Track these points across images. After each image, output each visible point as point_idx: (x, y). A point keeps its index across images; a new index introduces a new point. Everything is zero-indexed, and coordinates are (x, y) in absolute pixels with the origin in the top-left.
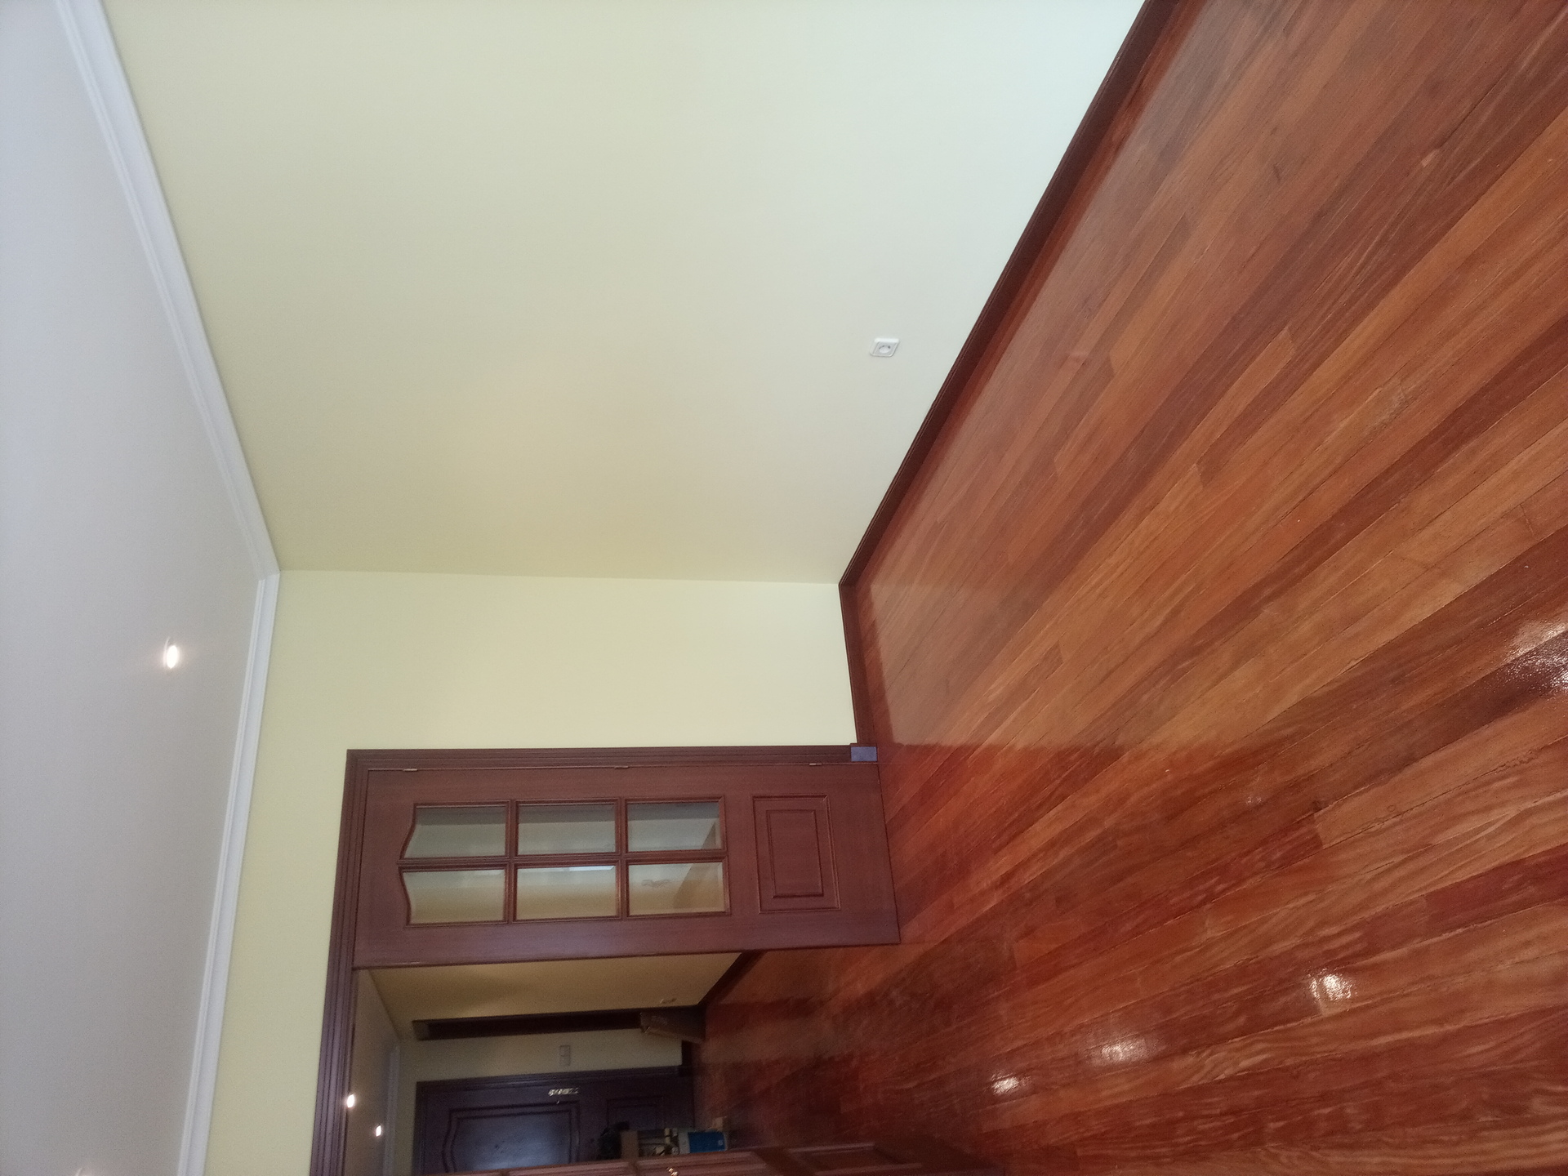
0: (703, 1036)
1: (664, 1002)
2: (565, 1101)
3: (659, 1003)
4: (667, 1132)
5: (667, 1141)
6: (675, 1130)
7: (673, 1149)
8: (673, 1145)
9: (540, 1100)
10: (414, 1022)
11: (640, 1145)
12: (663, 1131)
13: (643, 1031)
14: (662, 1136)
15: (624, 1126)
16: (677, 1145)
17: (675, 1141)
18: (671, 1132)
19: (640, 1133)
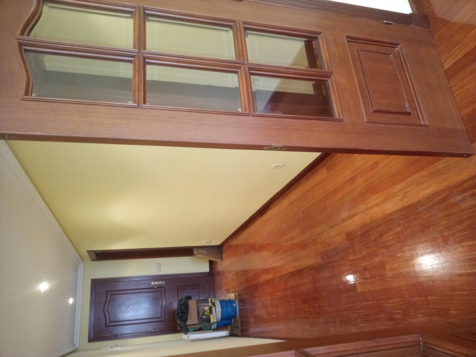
0: (221, 258)
1: (206, 243)
2: (159, 287)
3: (203, 244)
4: (210, 300)
5: (210, 304)
6: (213, 299)
7: (213, 308)
8: (212, 306)
9: (149, 287)
10: (88, 251)
11: (197, 306)
12: (208, 300)
13: (195, 256)
14: (208, 302)
15: (189, 298)
16: (215, 306)
17: (214, 304)
18: (212, 300)
19: (197, 301)
